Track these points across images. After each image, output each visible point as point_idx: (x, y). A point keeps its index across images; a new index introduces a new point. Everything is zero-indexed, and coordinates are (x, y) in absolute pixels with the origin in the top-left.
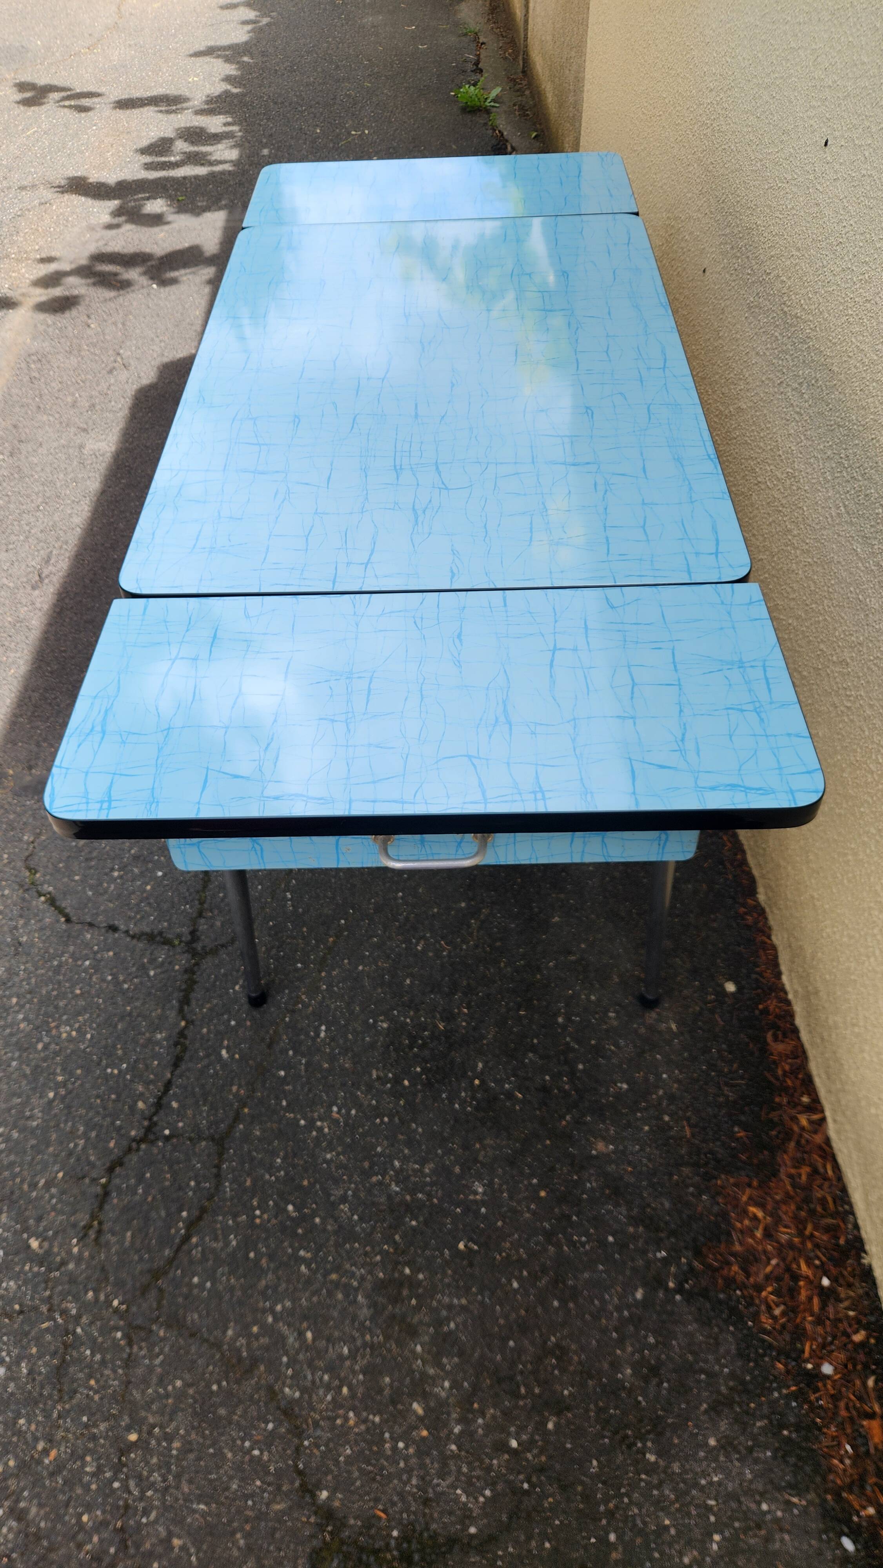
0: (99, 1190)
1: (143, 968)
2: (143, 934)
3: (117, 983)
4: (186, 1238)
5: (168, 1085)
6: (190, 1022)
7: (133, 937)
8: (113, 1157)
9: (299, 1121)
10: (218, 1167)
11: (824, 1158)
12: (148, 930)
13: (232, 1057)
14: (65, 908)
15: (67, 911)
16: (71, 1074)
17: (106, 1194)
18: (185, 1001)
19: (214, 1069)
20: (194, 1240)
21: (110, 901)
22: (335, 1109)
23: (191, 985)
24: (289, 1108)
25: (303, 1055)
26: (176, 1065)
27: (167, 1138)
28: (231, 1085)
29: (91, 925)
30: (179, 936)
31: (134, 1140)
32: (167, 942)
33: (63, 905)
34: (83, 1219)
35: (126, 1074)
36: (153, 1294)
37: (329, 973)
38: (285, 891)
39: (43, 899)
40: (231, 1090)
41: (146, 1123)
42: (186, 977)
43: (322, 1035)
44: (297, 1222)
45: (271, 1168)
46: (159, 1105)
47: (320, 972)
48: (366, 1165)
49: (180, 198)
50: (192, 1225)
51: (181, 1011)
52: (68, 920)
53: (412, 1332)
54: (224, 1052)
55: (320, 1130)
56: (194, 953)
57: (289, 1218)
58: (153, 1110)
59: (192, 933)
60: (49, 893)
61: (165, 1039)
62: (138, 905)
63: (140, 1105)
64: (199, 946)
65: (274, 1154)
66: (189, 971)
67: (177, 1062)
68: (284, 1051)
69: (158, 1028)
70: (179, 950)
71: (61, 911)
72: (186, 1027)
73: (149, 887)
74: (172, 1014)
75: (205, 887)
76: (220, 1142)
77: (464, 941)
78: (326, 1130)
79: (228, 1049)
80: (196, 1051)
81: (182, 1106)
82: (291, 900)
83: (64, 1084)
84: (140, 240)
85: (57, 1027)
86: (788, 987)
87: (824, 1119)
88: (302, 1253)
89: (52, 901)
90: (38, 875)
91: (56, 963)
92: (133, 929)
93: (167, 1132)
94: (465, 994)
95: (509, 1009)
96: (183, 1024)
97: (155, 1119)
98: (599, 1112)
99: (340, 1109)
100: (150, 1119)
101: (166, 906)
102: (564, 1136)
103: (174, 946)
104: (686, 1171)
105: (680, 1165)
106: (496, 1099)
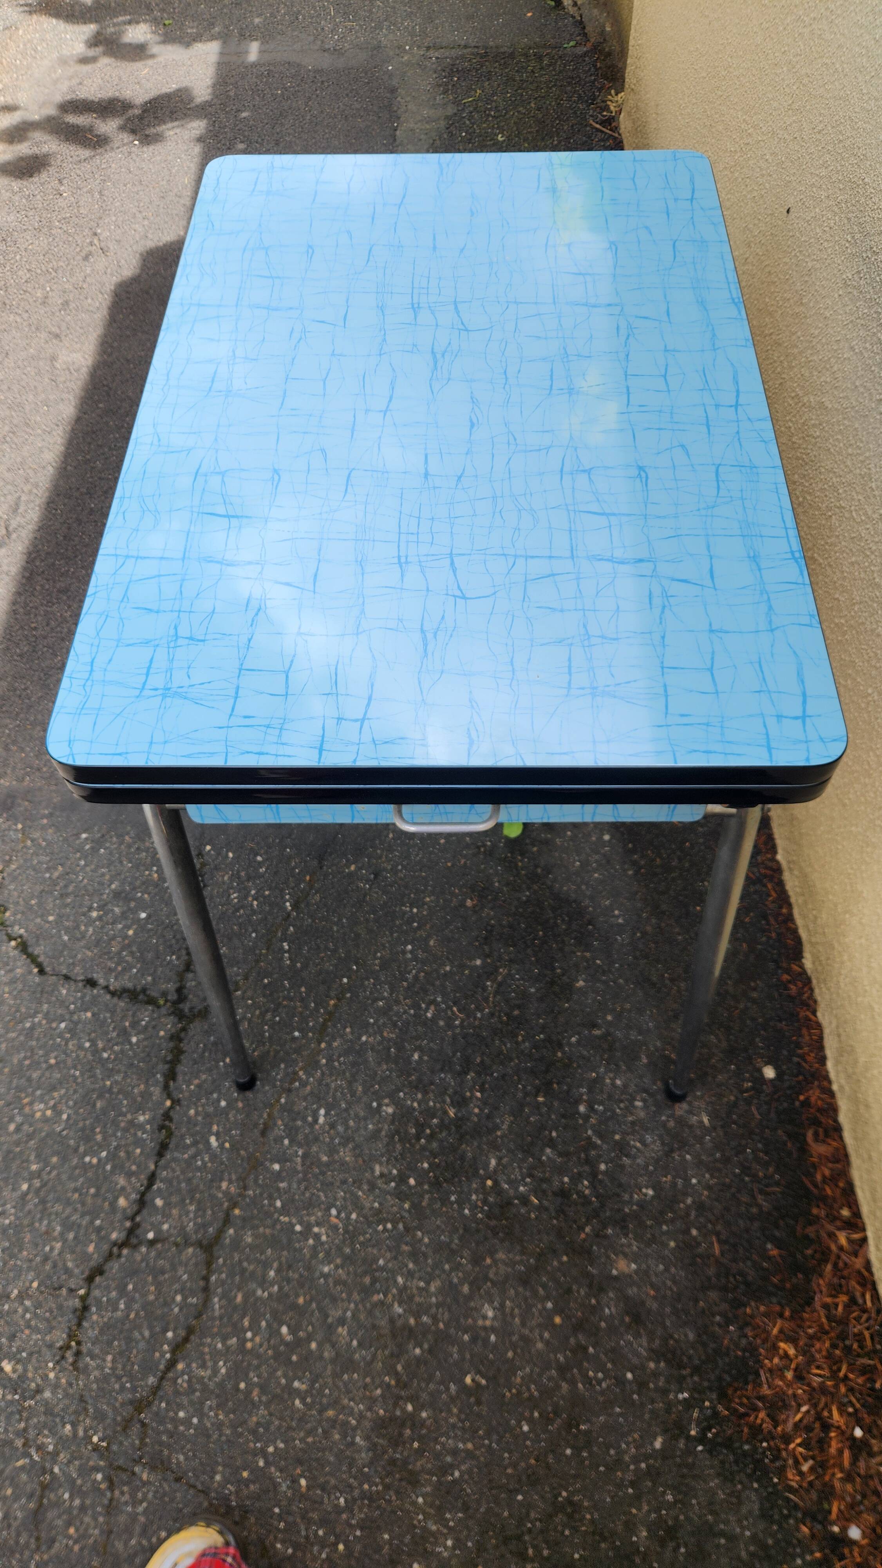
0: (77, 1303)
1: (124, 1034)
2: (124, 990)
3: (95, 1051)
4: (172, 1364)
5: (152, 1178)
6: (176, 1102)
7: (113, 994)
8: (93, 1263)
9: (293, 1226)
10: (206, 1279)
11: (864, 1285)
12: (129, 985)
13: (221, 1146)
14: (38, 956)
15: (41, 959)
16: (46, 1163)
17: (85, 1308)
18: (171, 1075)
19: (202, 1160)
20: (180, 1366)
21: (89, 949)
22: (334, 1212)
23: (177, 1055)
24: (284, 1211)
25: (300, 1145)
26: (160, 1155)
27: (152, 1243)
28: (221, 1180)
29: (67, 978)
30: (164, 994)
31: (115, 1244)
32: (151, 1001)
33: (36, 953)
34: (59, 1337)
35: (106, 1164)
36: (136, 1428)
37: (329, 1045)
38: (282, 940)
39: (13, 943)
40: (220, 1187)
41: (128, 1224)
42: (171, 1045)
43: (321, 1120)
44: (292, 1347)
45: (264, 1283)
46: (142, 1202)
47: (320, 1043)
48: (367, 1280)
49: (167, 22)
50: (177, 1348)
51: (166, 1087)
52: (42, 972)
53: (413, 1480)
54: (213, 1140)
55: (317, 1237)
56: (180, 1015)
57: (282, 1341)
58: (135, 1208)
59: (179, 990)
60: (21, 937)
61: (148, 1122)
62: (119, 953)
63: (122, 1202)
64: (186, 1007)
65: (266, 1265)
66: (176, 1038)
67: (162, 1149)
68: (279, 1140)
69: (139, 1108)
70: (164, 1011)
71: (33, 959)
72: (171, 1108)
73: (131, 932)
74: (156, 1091)
76: (209, 1249)
77: (479, 1008)
78: (324, 1238)
79: (218, 1135)
80: (183, 1137)
81: (167, 1204)
82: (288, 951)
83: (38, 1174)
84: (120, 79)
85: (31, 1104)
86: (832, 1075)
87: (864, 1240)
88: (296, 1384)
89: (24, 947)
90: (7, 914)
91: (28, 1025)
92: (114, 984)
93: (151, 1235)
94: (479, 1074)
95: (526, 1094)
96: (168, 1103)
97: (138, 1219)
98: (622, 1223)
99: (339, 1213)
100: (132, 1219)
101: (150, 956)
102: (583, 1252)
103: (159, 1007)
104: (715, 1298)
105: (709, 1289)
106: (510, 1204)
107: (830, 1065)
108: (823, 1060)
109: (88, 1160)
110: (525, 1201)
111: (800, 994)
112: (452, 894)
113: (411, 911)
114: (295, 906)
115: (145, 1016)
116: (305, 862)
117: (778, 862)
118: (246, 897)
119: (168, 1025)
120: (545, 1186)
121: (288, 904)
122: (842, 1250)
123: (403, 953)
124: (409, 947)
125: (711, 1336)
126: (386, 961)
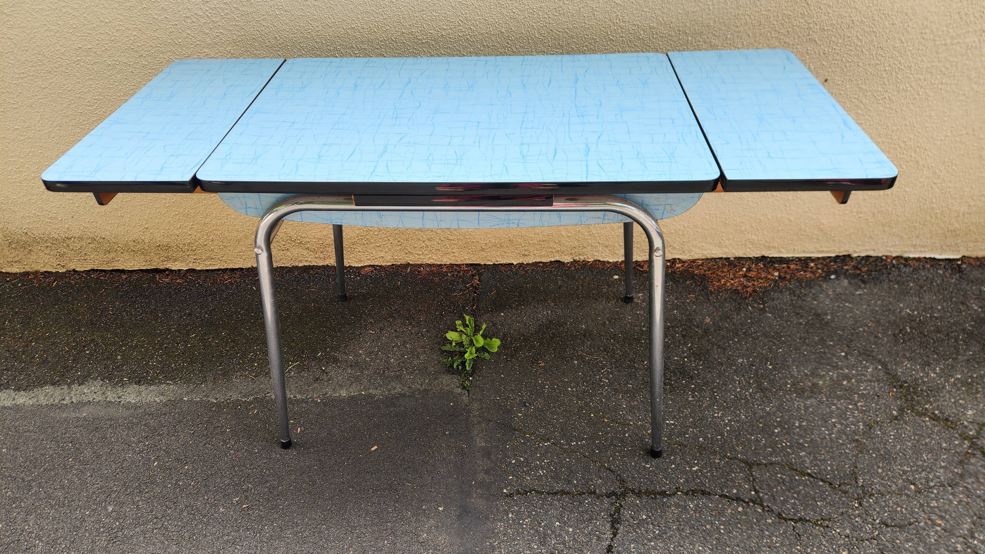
0: (799, 525)
1: (642, 523)
2: (613, 527)
4: (809, 475)
5: (722, 497)
6: (678, 489)
7: (615, 535)
8: (777, 520)
9: (727, 430)
10: (766, 465)
11: (694, 263)
12: (608, 525)
13: (697, 464)
17: (801, 519)
18: (663, 494)
19: (707, 473)
20: (809, 471)
22: (716, 415)
23: (648, 493)
24: (722, 435)
25: (688, 430)
26: (709, 494)
27: (757, 492)
28: (715, 463)
30: (612, 504)
31: (763, 510)
32: (618, 510)
34: (817, 530)
35: (721, 521)
36: (843, 488)
37: (630, 420)
38: (570, 445)
40: (719, 463)
41: (751, 504)
42: (644, 497)
43: (673, 422)
44: (783, 428)
45: (757, 441)
46: (738, 499)
47: (631, 425)
48: (743, 401)
50: (803, 474)
51: (670, 495)
54: (694, 469)
55: (729, 421)
56: (624, 494)
57: (781, 431)
58: (741, 503)
59: (609, 496)
61: (692, 503)
62: (586, 536)
63: (740, 509)
64: (618, 491)
65: (749, 440)
66: (639, 494)
68: (685, 439)
69: (684, 508)
70: (623, 503)
72: (681, 492)
73: (571, 530)
74: (673, 501)
75: (568, 493)
76: (750, 465)
77: (601, 362)
78: (729, 418)
79: (691, 467)
80: (696, 485)
81: (734, 487)
86: (615, 260)
88: (797, 425)
92: (609, 535)
93: (753, 493)
94: (634, 363)
95: (642, 346)
96: (679, 493)
97: (747, 500)
98: (691, 321)
99: (716, 413)
100: (747, 503)
101: (586, 516)
102: (706, 331)
103: (621, 506)
104: (711, 298)
105: (708, 299)
106: (694, 353)
107: (611, 261)
108: (608, 262)
109: (722, 531)
110: (690, 349)
111: (580, 265)
112: (536, 372)
113: (547, 388)
114: (548, 440)
115: (626, 514)
116: (515, 438)
117: (517, 264)
118: (541, 466)
119: (631, 499)
120: (682, 342)
121: (546, 444)
122: (683, 266)
123: (573, 391)
124: (569, 389)
125: (725, 300)
126: (579, 398)
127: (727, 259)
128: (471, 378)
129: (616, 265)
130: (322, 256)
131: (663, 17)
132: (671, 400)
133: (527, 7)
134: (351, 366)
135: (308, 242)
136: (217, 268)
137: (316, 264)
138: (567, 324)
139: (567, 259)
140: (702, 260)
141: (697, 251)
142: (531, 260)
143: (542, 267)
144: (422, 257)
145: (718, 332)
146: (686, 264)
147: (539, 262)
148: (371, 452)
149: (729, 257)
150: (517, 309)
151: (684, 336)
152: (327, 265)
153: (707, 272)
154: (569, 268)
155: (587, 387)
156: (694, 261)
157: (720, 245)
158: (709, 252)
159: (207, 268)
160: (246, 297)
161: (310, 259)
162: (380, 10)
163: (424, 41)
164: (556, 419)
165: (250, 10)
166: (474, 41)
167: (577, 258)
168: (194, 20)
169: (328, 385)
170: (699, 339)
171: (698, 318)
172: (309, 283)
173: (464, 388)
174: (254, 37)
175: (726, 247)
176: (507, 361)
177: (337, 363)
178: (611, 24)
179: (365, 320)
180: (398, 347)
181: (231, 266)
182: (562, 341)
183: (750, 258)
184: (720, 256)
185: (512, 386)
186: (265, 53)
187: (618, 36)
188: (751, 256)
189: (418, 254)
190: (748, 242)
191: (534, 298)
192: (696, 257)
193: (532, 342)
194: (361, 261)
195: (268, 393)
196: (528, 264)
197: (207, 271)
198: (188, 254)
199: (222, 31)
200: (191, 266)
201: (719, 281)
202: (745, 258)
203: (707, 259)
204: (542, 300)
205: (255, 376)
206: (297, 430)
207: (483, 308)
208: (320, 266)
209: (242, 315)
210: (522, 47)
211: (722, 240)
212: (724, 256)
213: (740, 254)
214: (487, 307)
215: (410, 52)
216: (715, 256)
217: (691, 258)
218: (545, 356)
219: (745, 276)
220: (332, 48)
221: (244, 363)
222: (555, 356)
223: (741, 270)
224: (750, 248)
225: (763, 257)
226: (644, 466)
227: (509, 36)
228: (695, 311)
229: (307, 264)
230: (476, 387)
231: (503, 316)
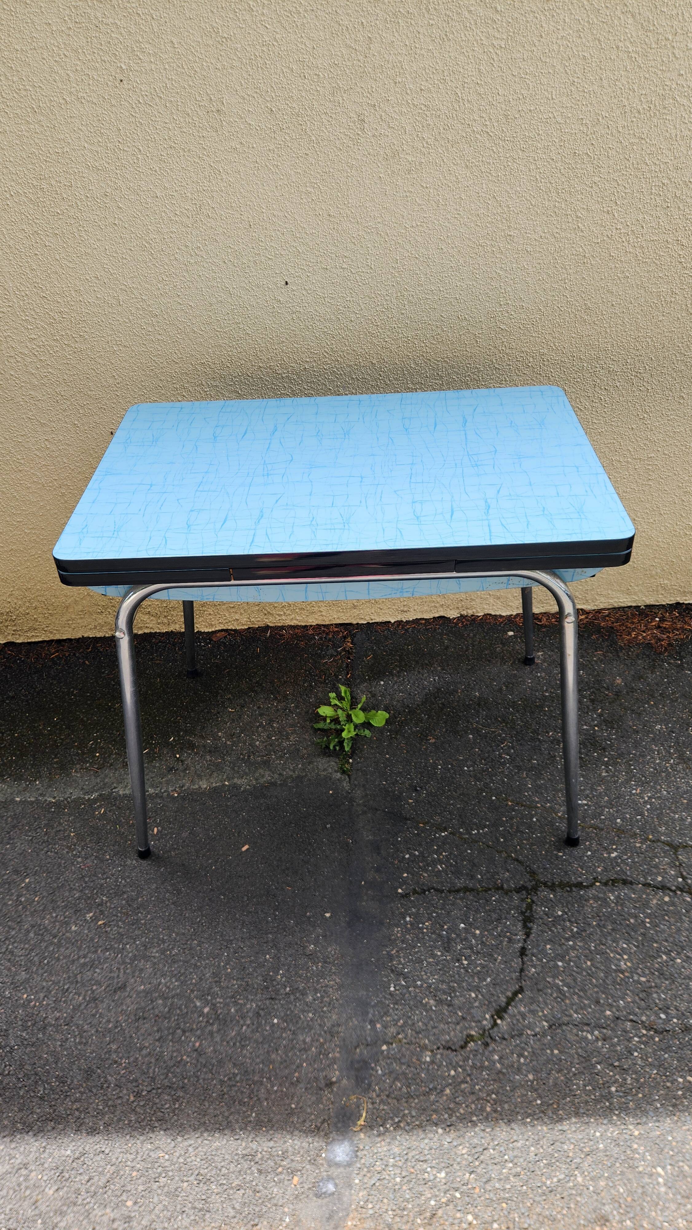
1: (558, 920)
2: (525, 926)
3: (573, 937)
5: (646, 885)
6: (596, 879)
7: (528, 935)
9: (648, 809)
11: (600, 613)
12: (520, 924)
13: (616, 850)
14: (507, 997)
15: (509, 994)
16: (658, 950)
18: (579, 885)
19: (627, 859)
21: (496, 960)
22: (634, 792)
23: (562, 885)
24: (642, 814)
25: (603, 810)
26: (631, 883)
27: (684, 878)
28: (635, 847)
29: (522, 970)
30: (523, 900)
32: (530, 907)
33: (504, 1000)
35: (647, 913)
37: (538, 802)
38: (471, 835)
39: (499, 1021)
40: (640, 847)
41: (679, 893)
42: (558, 889)
43: (585, 802)
45: (682, 820)
46: (663, 888)
47: (538, 807)
48: (664, 774)
51: (587, 887)
52: (521, 990)
54: (613, 855)
55: (650, 798)
56: (535, 889)
58: (668, 891)
59: (518, 890)
60: (492, 1016)
61: (613, 894)
62: (495, 938)
63: (667, 899)
64: (529, 885)
65: (673, 820)
66: (552, 887)
67: (628, 883)
68: (601, 820)
69: (605, 900)
70: (535, 898)
71: (510, 1001)
72: (600, 882)
73: (478, 932)
74: (592, 892)
75: (471, 890)
76: (675, 848)
77: (500, 735)
78: (649, 795)
79: (609, 853)
80: (617, 873)
81: (659, 874)
83: (668, 953)
85: (622, 972)
86: (509, 613)
87: (582, 610)
89: (500, 1012)
90: (473, 1033)
91: (565, 989)
92: (520, 936)
93: (680, 880)
94: (538, 734)
95: (545, 715)
96: (598, 884)
97: (674, 888)
98: (599, 682)
99: (634, 789)
100: (674, 891)
101: (494, 916)
102: (618, 694)
103: (533, 902)
104: (621, 654)
105: (618, 656)
106: (605, 721)
107: (504, 614)
108: (501, 616)
109: (648, 925)
110: (600, 715)
111: (468, 621)
112: (426, 749)
113: (440, 769)
114: (445, 829)
115: (540, 910)
116: (408, 828)
118: (439, 860)
119: (545, 893)
120: (591, 708)
121: (443, 834)
122: (586, 618)
123: (470, 771)
124: (466, 768)
125: (637, 656)
126: (478, 779)
127: (637, 607)
128: (351, 761)
129: (510, 620)
130: (165, 621)
131: (554, 343)
132: (583, 776)
133: (401, 336)
134: (210, 751)
135: (150, 605)
136: (40, 640)
137: (158, 631)
138: (457, 692)
139: (452, 614)
140: (609, 609)
141: (602, 599)
142: (411, 617)
143: (425, 624)
144: (284, 618)
145: (631, 694)
146: (590, 616)
147: (421, 619)
148: (242, 852)
149: (640, 605)
150: (399, 677)
151: (592, 701)
152: (172, 631)
153: (615, 624)
154: (457, 624)
155: (485, 765)
156: (599, 611)
157: (628, 592)
158: (617, 600)
159: (29, 641)
160: (78, 674)
161: (151, 626)
162: (234, 343)
163: (284, 375)
164: (452, 804)
165: (83, 347)
166: (341, 374)
167: (464, 613)
168: (19, 359)
169: (184, 776)
170: (610, 703)
171: (607, 679)
172: (152, 654)
173: (344, 772)
174: (88, 376)
175: (635, 594)
176: (391, 739)
177: (193, 750)
178: (497, 352)
179: (221, 696)
180: (264, 727)
181: (58, 637)
182: (453, 713)
183: (663, 606)
184: (629, 605)
185: (399, 768)
186: (100, 393)
187: (504, 364)
188: (664, 603)
189: (279, 615)
190: (660, 588)
191: (417, 662)
192: (602, 607)
193: (419, 714)
194: (212, 625)
195: (115, 788)
196: (408, 622)
197: (30, 643)
198: (6, 624)
199: (50, 370)
200: (11, 639)
201: (629, 634)
202: (657, 606)
203: (615, 608)
204: (427, 664)
205: (97, 768)
206: (153, 831)
207: (359, 675)
208: (163, 633)
209: (75, 695)
210: (396, 379)
211: (631, 586)
212: (634, 604)
213: (651, 601)
214: (363, 675)
215: (268, 388)
216: (623, 605)
217: (596, 608)
218: (435, 731)
219: (658, 627)
220: (178, 386)
221: (83, 753)
222: (447, 730)
223: (653, 620)
224: (662, 594)
225: (678, 604)
226: (556, 855)
227: (381, 368)
228: (604, 671)
229: (147, 631)
230: (358, 770)
231: (383, 685)
